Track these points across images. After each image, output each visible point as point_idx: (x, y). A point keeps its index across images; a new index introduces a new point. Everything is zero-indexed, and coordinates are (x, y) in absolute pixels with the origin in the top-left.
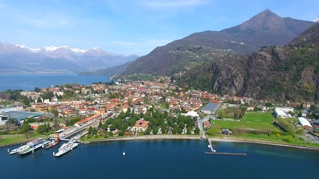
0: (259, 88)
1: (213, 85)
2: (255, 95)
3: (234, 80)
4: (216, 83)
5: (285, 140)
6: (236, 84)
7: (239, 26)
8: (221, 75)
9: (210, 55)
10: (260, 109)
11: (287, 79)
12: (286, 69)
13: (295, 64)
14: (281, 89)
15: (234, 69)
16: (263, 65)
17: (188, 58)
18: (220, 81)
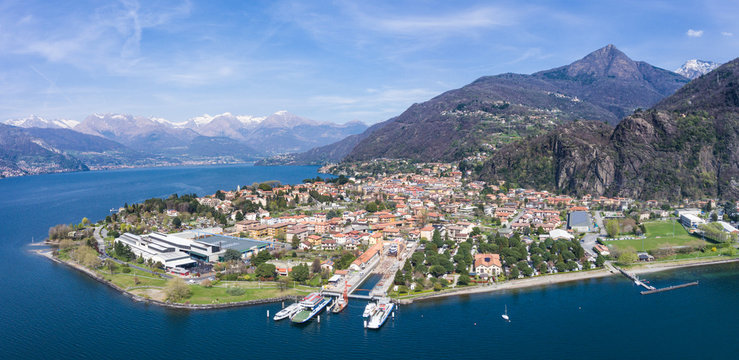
0: (641, 180)
1: (557, 179)
2: (635, 192)
3: (599, 167)
4: (563, 175)
5: (725, 254)
6: (602, 174)
7: (565, 69)
8: (573, 159)
9: (527, 119)
10: (659, 216)
11: (680, 165)
12: (678, 148)
13: (689, 140)
14: (675, 180)
15: (594, 147)
16: (643, 141)
17: (484, 125)
18: (572, 170)
